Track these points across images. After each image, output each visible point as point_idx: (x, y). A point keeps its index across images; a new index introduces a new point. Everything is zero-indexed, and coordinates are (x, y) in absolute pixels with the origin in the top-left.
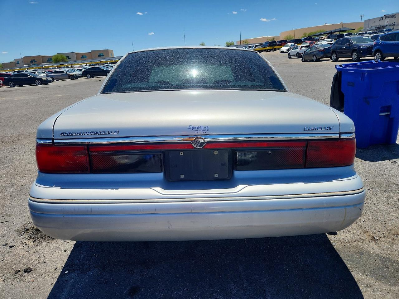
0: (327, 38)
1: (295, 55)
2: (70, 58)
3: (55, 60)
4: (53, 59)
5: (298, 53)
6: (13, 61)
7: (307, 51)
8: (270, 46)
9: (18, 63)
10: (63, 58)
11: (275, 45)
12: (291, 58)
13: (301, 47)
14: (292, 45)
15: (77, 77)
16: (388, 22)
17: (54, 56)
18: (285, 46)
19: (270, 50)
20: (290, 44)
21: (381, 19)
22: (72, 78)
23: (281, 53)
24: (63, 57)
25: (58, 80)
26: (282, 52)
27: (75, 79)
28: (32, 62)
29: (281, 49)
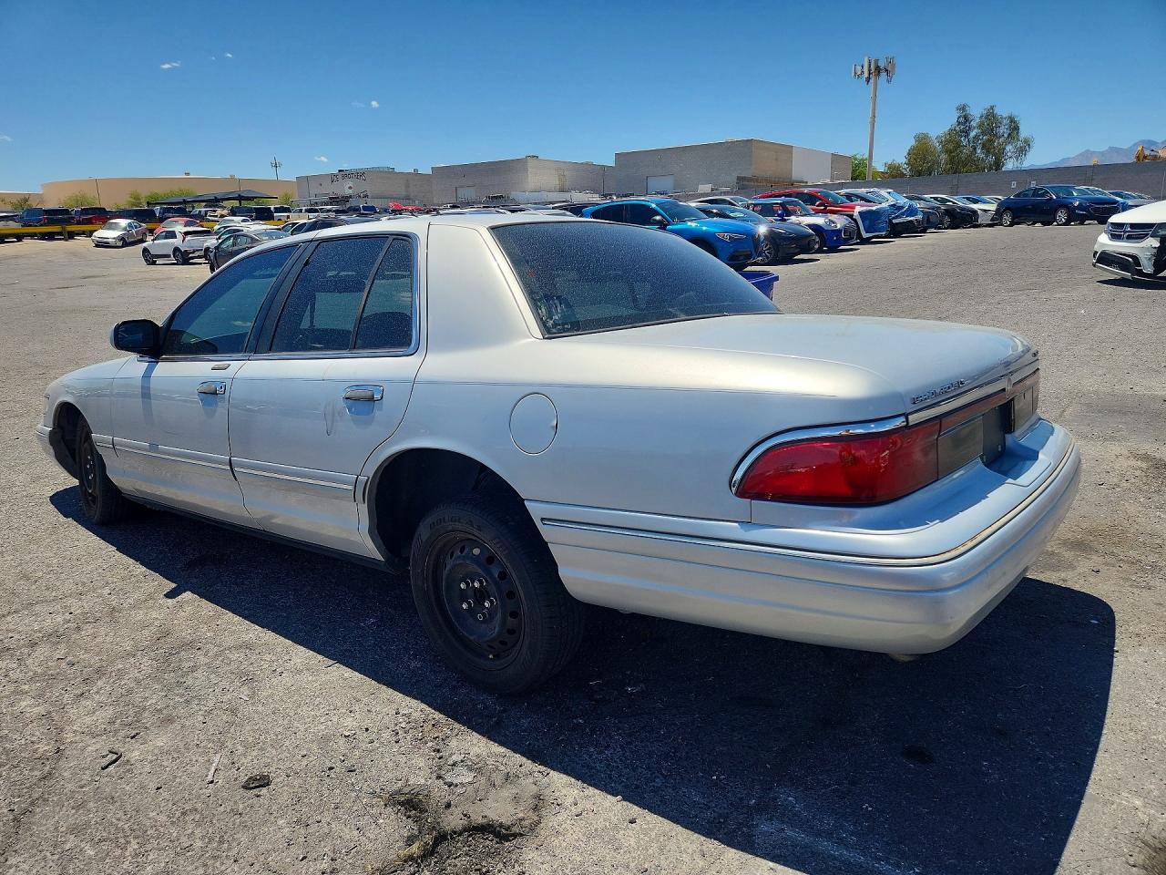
0: (229, 215)
1: (168, 256)
5: (176, 250)
7: (224, 246)
8: (51, 222)
11: (69, 221)
12: (154, 263)
13: (187, 233)
14: (130, 225)
16: (350, 188)
18: (107, 226)
19: (50, 237)
20: (123, 222)
21: (333, 178)
23: (97, 246)
26: (102, 244)
29: (95, 234)
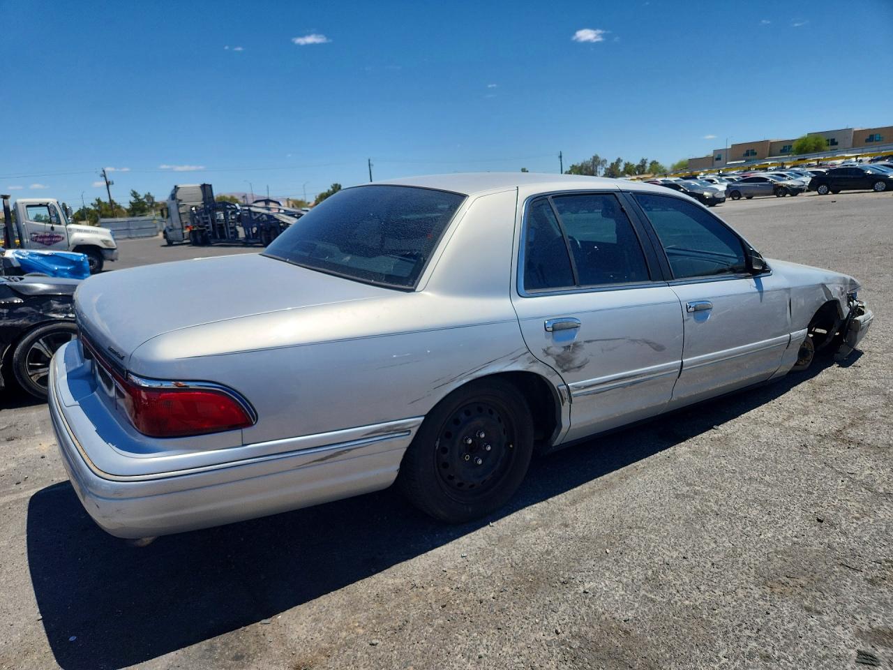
2: (836, 144)
3: (797, 148)
4: (794, 147)
6: (710, 153)
9: (719, 159)
10: (819, 143)
15: (795, 191)
17: (799, 140)
22: (780, 193)
24: (819, 141)
25: (749, 198)
27: (788, 195)
28: (747, 154)
